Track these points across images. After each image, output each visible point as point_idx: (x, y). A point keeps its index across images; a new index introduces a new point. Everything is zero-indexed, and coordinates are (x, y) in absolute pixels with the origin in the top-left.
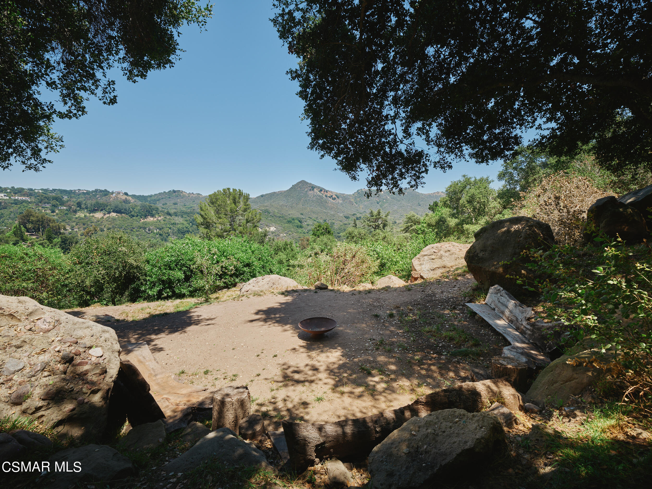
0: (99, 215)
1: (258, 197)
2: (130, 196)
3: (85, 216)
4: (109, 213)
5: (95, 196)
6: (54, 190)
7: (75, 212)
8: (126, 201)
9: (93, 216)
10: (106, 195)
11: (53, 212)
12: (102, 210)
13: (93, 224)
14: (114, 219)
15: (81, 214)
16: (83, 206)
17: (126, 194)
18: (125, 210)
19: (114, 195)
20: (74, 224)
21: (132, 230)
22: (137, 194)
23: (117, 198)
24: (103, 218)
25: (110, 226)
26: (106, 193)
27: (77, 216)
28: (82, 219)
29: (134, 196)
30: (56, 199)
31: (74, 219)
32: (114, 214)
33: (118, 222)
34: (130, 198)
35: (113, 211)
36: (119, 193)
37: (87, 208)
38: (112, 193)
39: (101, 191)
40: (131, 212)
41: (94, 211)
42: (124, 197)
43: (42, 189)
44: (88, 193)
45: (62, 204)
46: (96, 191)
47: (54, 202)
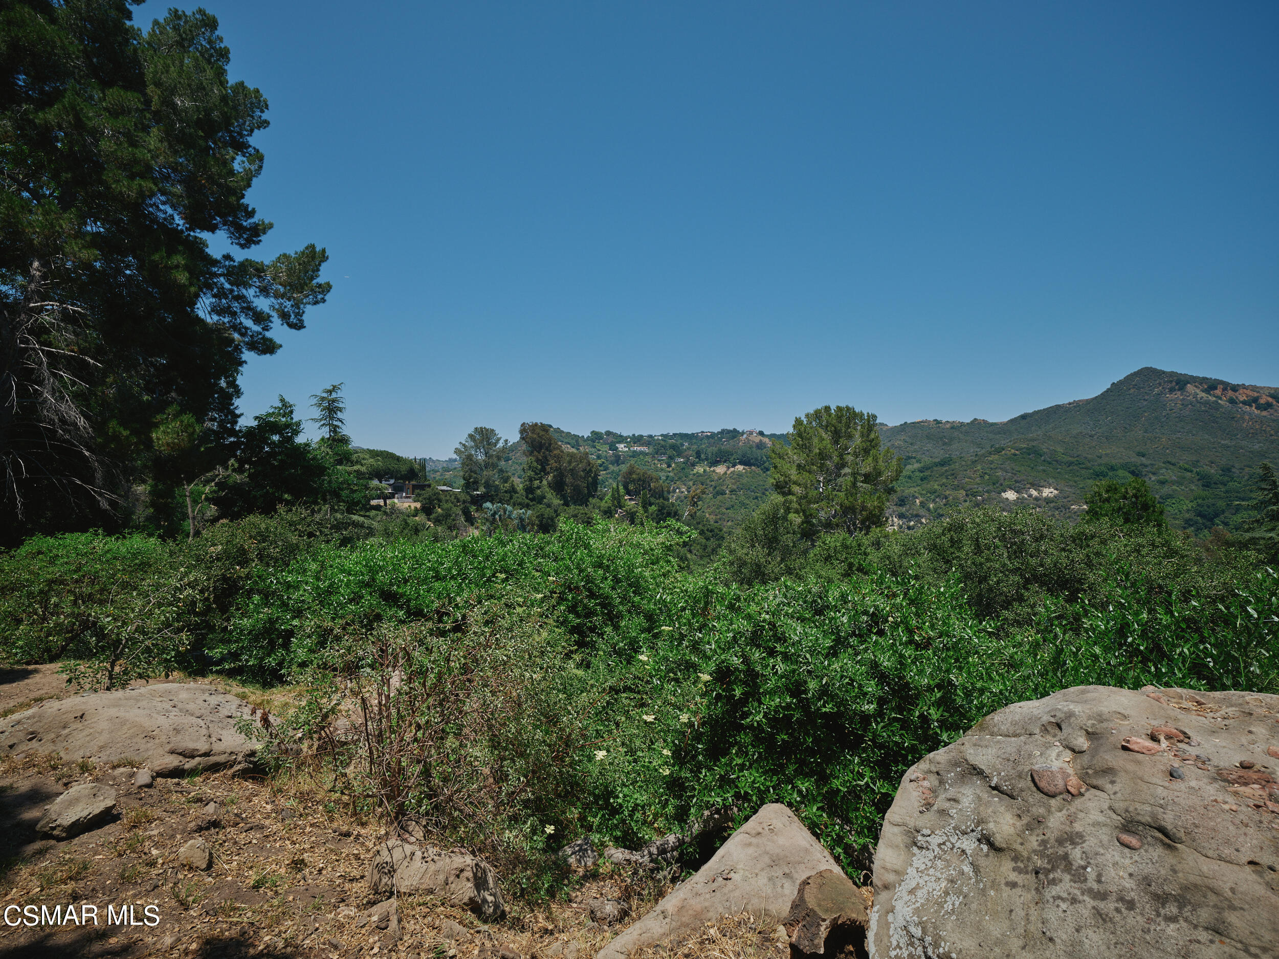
0: (720, 469)
1: (1012, 421)
2: (767, 436)
3: (705, 471)
4: (734, 466)
5: (720, 439)
6: (675, 435)
7: (693, 465)
8: (760, 446)
9: (714, 471)
10: (734, 437)
11: (669, 466)
12: (725, 462)
13: (713, 483)
14: (740, 475)
15: (699, 469)
16: (703, 456)
17: (761, 433)
18: (756, 459)
19: (745, 436)
20: (691, 483)
21: (764, 494)
22: (778, 433)
23: (749, 440)
24: (725, 473)
25: (735, 487)
26: (734, 434)
27: (695, 471)
28: (701, 475)
29: (772, 436)
30: (673, 447)
31: (691, 477)
32: (740, 468)
33: (745, 480)
34: (766, 440)
35: (740, 463)
36: (751, 433)
37: (707, 459)
38: (743, 433)
39: (729, 432)
40: (765, 462)
41: (715, 463)
42: (757, 439)
43: (662, 435)
44: (713, 435)
45: (679, 455)
46: (723, 431)
47: (671, 452)
